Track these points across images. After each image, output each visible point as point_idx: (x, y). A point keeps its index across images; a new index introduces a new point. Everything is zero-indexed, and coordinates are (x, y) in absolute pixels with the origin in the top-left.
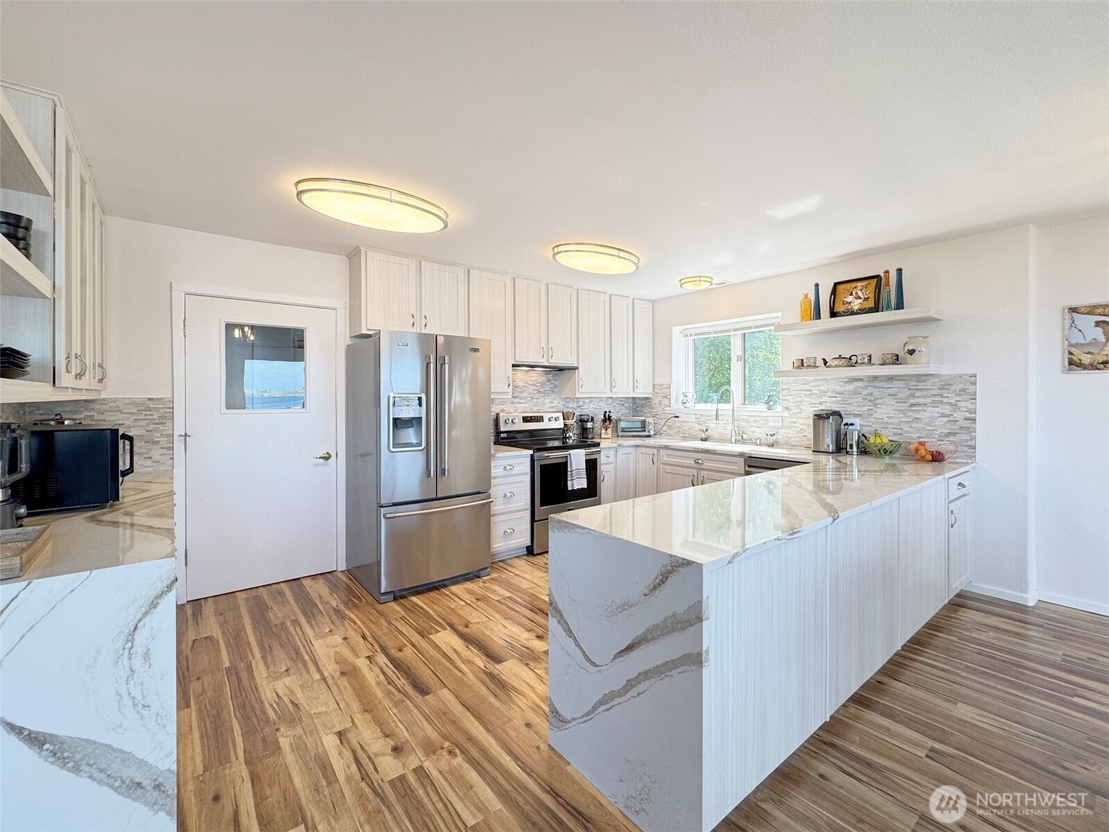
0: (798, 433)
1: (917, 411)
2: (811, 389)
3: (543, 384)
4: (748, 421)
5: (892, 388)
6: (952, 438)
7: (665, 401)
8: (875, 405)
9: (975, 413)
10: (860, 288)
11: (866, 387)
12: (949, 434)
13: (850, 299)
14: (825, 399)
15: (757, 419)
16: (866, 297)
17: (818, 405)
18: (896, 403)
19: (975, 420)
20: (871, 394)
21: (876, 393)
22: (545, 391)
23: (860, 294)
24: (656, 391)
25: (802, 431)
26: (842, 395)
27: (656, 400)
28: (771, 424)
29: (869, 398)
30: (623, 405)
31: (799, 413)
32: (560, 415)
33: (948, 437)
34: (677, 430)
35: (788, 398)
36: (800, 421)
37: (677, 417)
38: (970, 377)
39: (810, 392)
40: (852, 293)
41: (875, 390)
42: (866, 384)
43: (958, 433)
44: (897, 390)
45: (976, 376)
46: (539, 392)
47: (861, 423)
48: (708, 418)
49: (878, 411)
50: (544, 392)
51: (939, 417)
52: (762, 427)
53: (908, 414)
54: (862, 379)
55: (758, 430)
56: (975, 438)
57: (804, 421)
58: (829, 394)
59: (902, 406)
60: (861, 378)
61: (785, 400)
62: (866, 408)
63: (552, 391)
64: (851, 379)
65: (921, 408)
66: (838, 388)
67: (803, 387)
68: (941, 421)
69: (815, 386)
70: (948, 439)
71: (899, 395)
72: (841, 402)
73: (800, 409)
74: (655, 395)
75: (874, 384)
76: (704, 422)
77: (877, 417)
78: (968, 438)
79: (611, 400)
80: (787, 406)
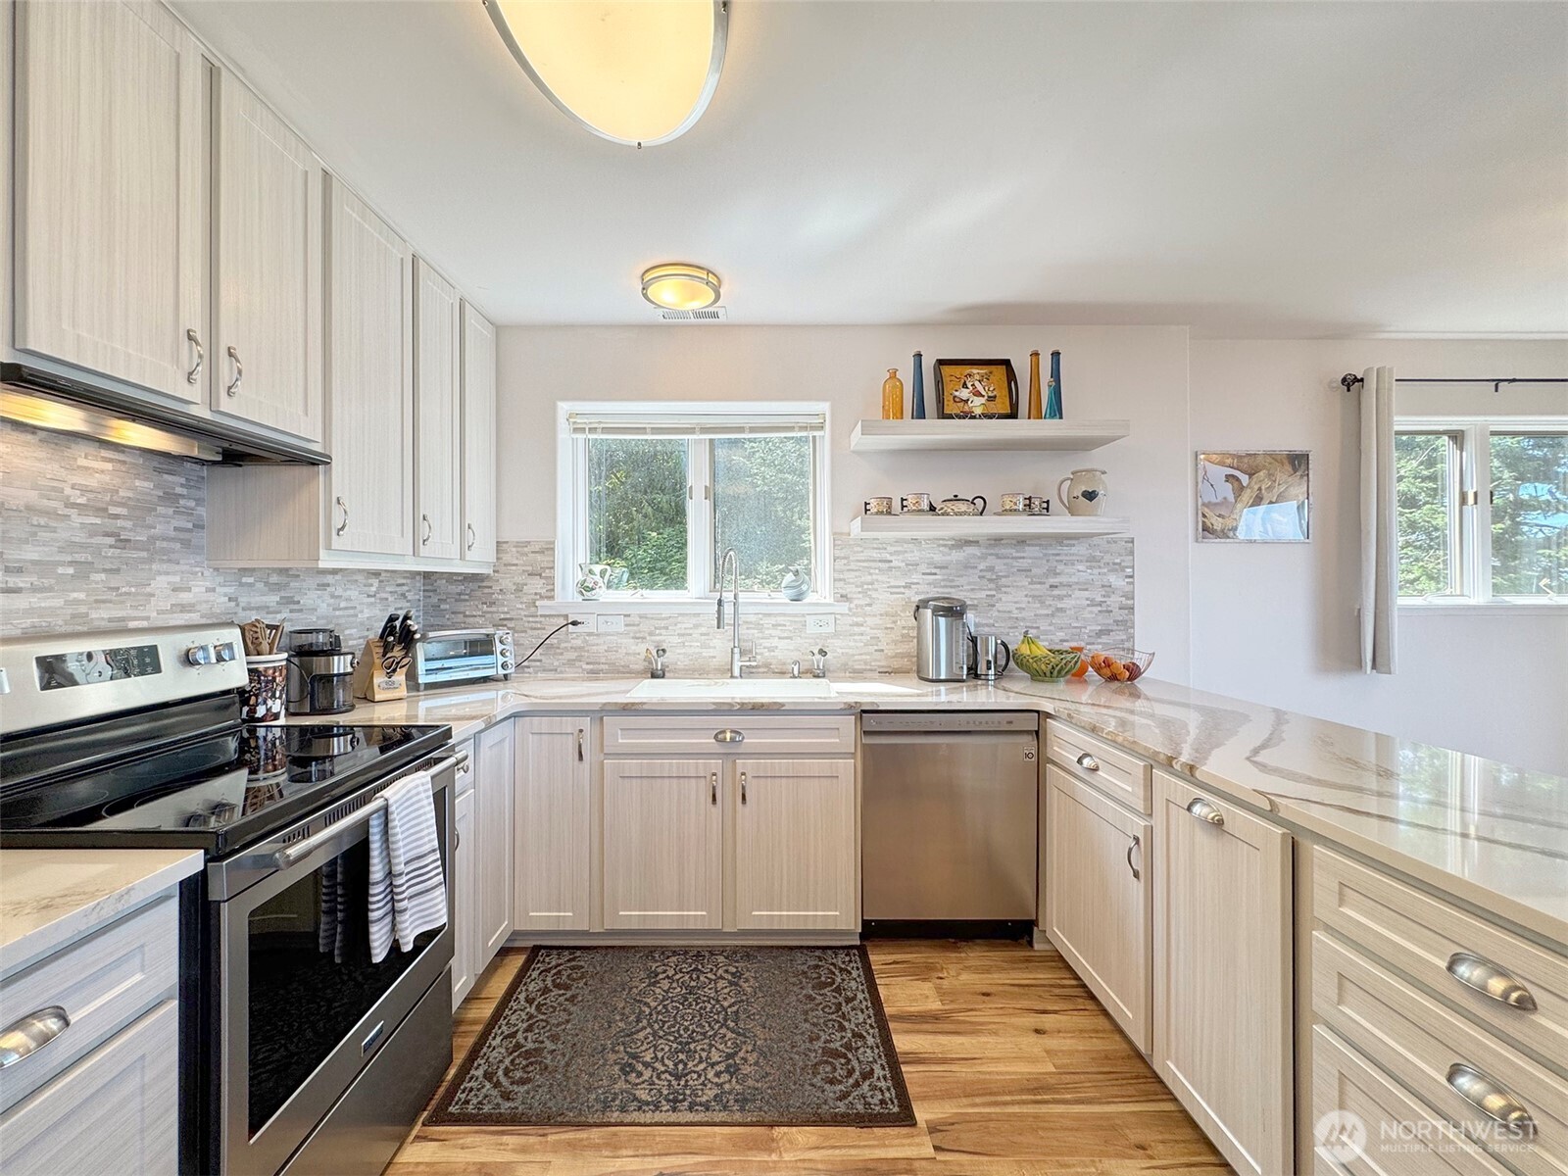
0: (866, 645)
1: (1060, 598)
2: (889, 558)
3: (141, 510)
4: (759, 627)
5: (1024, 558)
6: (1104, 639)
7: (536, 585)
8: (998, 588)
9: (1133, 599)
10: (977, 377)
11: (984, 557)
12: (1100, 634)
13: (964, 394)
14: (915, 578)
15: (780, 620)
16: (990, 394)
17: (902, 590)
18: (1030, 584)
19: (1133, 609)
20: (991, 569)
21: (1000, 566)
22: (153, 539)
23: (979, 387)
24: (506, 558)
25: (874, 641)
26: (944, 571)
27: (507, 583)
28: (812, 629)
29: (988, 575)
30: (403, 595)
31: (867, 605)
32: (234, 636)
33: (1099, 637)
34: (573, 655)
35: (846, 575)
36: (870, 621)
37: (574, 623)
38: (1126, 542)
39: (887, 565)
40: (965, 383)
41: (999, 561)
42: (984, 551)
43: (1112, 631)
44: (1030, 561)
45: (1132, 542)
46: (123, 543)
47: (977, 620)
48: (663, 624)
49: (1003, 599)
50: (148, 546)
51: (1088, 605)
52: (790, 638)
53: (1047, 603)
54: (978, 542)
55: (783, 644)
56: (1133, 637)
57: (877, 621)
58: (923, 568)
59: (1037, 590)
60: (975, 539)
61: (840, 580)
62: (983, 594)
63: (186, 544)
64: (960, 540)
65: (1065, 593)
66: (938, 558)
67: (875, 554)
68: (1091, 612)
69: (897, 553)
70: (1099, 640)
71: (1035, 571)
72: (942, 584)
73: (870, 597)
74: (502, 569)
75: (996, 551)
76: (651, 634)
77: (1001, 609)
78: (1124, 637)
79: (375, 582)
80: (844, 592)
